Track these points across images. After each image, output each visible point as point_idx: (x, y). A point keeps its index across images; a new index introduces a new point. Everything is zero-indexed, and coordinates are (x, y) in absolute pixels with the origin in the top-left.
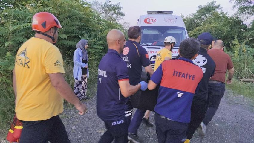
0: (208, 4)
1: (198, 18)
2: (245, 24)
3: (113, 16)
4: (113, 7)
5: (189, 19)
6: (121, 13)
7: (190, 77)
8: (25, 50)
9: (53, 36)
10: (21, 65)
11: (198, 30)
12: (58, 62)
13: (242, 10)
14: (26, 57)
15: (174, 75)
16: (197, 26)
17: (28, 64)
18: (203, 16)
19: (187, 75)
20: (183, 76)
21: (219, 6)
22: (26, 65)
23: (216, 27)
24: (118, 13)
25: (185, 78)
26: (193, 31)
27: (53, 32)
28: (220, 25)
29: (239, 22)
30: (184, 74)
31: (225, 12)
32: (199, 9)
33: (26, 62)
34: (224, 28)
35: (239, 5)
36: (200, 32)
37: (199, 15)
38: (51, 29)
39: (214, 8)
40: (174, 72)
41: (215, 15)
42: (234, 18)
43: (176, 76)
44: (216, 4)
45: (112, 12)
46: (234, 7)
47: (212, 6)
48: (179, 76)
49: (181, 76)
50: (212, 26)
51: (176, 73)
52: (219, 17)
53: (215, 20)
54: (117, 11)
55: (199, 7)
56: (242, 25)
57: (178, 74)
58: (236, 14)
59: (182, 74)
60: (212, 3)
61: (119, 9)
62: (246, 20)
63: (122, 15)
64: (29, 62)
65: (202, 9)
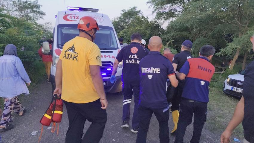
0: (131, 9)
1: (123, 21)
2: (162, 28)
3: (31, 15)
4: (30, 4)
5: (115, 21)
6: (41, 11)
7: (209, 71)
8: (73, 47)
9: (93, 35)
10: (71, 59)
11: (124, 32)
12: (98, 57)
13: (159, 15)
14: (75, 52)
15: (198, 68)
16: (122, 29)
17: (77, 57)
18: (127, 20)
19: (207, 69)
20: (204, 69)
21: (140, 11)
22: (75, 59)
23: (140, 30)
24: (36, 11)
25: (205, 71)
26: (119, 34)
27: (94, 32)
28: (143, 28)
29: (158, 26)
30: (205, 68)
31: (145, 17)
32: (123, 13)
33: (75, 56)
34: (146, 31)
35: (157, 11)
36: (127, 34)
37: (123, 18)
38: (92, 30)
39: (136, 13)
40: (198, 66)
41: (138, 18)
42: (154, 22)
43: (200, 69)
44: (138, 10)
45: (29, 10)
46: (153, 12)
47: (134, 11)
48: (202, 69)
49: (203, 69)
50: (136, 29)
51: (199, 67)
52: (141, 21)
53: (138, 23)
54: (35, 9)
55: (123, 10)
56: (160, 29)
57: (201, 68)
58: (155, 19)
59: (203, 68)
60: (134, 8)
61: (37, 7)
62: (163, 25)
63: (42, 14)
64: (77, 56)
65: (126, 12)
